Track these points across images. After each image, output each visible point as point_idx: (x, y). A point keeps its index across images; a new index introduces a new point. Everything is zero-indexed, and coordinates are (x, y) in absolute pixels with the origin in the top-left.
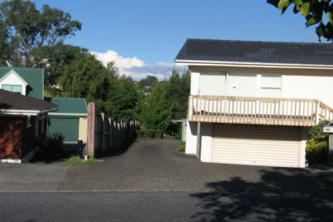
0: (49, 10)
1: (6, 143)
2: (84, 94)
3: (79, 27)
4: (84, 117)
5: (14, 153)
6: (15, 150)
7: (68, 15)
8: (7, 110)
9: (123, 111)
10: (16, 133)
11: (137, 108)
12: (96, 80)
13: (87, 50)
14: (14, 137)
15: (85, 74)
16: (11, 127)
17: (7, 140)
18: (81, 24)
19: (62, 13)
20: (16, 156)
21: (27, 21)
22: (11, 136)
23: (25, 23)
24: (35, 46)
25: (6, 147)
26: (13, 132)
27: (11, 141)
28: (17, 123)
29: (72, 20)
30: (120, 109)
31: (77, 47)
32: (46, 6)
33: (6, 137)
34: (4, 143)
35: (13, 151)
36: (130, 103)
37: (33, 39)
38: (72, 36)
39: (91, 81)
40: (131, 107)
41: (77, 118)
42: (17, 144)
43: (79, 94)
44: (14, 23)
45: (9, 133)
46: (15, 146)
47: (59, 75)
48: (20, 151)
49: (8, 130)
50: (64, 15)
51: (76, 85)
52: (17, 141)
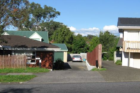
0: (47, 7)
1: (46, 63)
2: (63, 42)
3: (59, 14)
4: (66, 51)
5: (49, 67)
6: (50, 65)
7: (55, 9)
8: (47, 49)
9: (80, 49)
10: (50, 58)
11: (85, 48)
12: (68, 36)
13: (63, 24)
14: (49, 60)
15: (63, 34)
16: (48, 56)
17: (46, 61)
18: (60, 13)
19: (52, 8)
20: (50, 68)
21: (38, 12)
22: (48, 60)
23: (37, 13)
24: (41, 22)
25: (46, 64)
26: (49, 58)
27: (48, 62)
28: (50, 54)
29: (56, 11)
30: (79, 48)
31: (59, 22)
32: (45, 5)
33: (46, 60)
34: (45, 62)
35: (49, 66)
36: (83, 46)
37: (40, 19)
38: (56, 18)
39: (66, 37)
40: (82, 47)
41: (63, 52)
42: (50, 63)
43: (61, 42)
44: (32, 13)
45: (47, 58)
46: (50, 64)
47: (52, 34)
48: (52, 66)
49: (46, 57)
50: (53, 9)
51: (60, 38)
52: (50, 61)
